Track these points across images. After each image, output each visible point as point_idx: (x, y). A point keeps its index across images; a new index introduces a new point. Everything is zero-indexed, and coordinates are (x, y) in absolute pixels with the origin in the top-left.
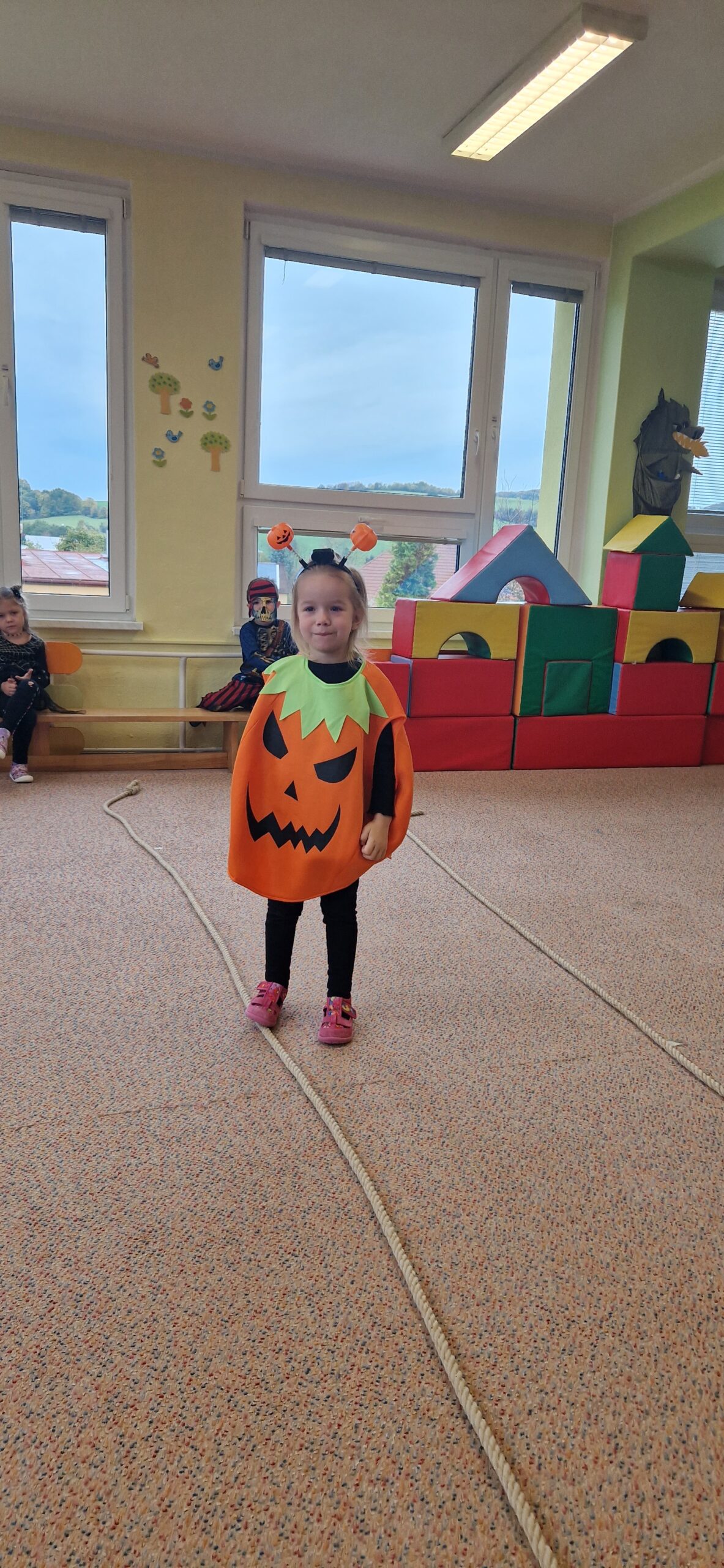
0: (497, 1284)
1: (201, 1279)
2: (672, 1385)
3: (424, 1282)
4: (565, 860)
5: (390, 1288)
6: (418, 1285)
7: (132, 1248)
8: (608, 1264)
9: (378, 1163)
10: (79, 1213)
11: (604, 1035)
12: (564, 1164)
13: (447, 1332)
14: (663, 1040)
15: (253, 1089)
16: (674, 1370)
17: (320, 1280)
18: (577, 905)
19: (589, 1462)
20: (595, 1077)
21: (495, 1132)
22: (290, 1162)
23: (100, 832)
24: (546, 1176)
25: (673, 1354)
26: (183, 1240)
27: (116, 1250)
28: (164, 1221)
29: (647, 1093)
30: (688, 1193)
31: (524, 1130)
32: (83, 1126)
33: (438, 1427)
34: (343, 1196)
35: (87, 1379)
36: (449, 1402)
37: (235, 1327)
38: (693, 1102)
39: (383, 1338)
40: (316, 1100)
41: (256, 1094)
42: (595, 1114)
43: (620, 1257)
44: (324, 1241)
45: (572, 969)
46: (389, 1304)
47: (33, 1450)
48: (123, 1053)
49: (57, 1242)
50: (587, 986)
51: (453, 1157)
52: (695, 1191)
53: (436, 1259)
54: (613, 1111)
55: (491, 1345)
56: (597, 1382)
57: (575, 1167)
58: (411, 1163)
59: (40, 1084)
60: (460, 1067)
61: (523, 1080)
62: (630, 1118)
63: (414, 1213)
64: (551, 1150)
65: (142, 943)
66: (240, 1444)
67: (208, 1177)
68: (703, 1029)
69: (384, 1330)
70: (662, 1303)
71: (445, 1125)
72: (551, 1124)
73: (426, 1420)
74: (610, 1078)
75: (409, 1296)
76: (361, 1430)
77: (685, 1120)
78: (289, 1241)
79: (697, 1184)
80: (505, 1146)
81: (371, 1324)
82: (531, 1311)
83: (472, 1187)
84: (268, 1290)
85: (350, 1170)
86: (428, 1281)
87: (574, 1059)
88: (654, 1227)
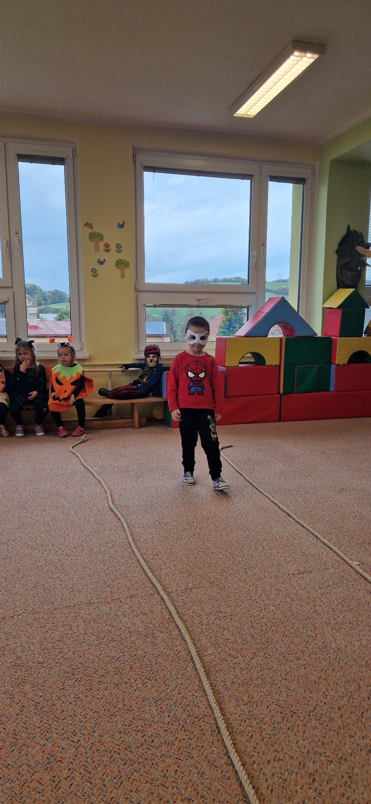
0: (255, 693)
1: (101, 693)
2: (346, 747)
3: (216, 693)
4: (305, 468)
5: (199, 696)
7: (66, 678)
8: (315, 682)
9: (197, 630)
10: (40, 660)
11: (320, 560)
12: (295, 629)
14: (352, 561)
15: (134, 593)
16: (348, 739)
17: (163, 693)
18: (310, 491)
19: (298, 788)
20: (314, 582)
21: (259, 612)
22: (151, 631)
23: (67, 462)
24: (285, 635)
25: (347, 730)
26: (93, 673)
27: (58, 679)
28: (84, 663)
29: (342, 590)
30: (360, 642)
31: (275, 611)
32: (46, 614)
33: (219, 771)
34: (178, 648)
35: (38, 747)
36: (226, 757)
37: (116, 719)
38: (366, 594)
39: (193, 723)
40: (165, 597)
41: (135, 595)
42: (313, 601)
43: (322, 678)
44: (166, 673)
45: (305, 525)
46: (197, 705)
47: (8, 785)
48: (69, 576)
49: (29, 675)
50: (313, 534)
51: (237, 626)
53: (224, 680)
54: (323, 600)
55: (250, 726)
56: (306, 746)
57: (301, 630)
58: (214, 630)
59: (25, 593)
60: (243, 579)
61: (276, 584)
62: (332, 603)
63: (214, 656)
64: (288, 621)
65: (83, 518)
66: (115, 781)
67: (108, 640)
69: (194, 719)
70: (343, 703)
71: (233, 610)
72: (289, 608)
73: (213, 767)
75: (208, 701)
76: (178, 773)
77: (361, 604)
78: (148, 673)
80: (264, 620)
81: (188, 715)
82: (272, 707)
83: (245, 642)
84: (135, 698)
85: (181, 634)
86: (219, 693)
87: (303, 573)
88: (341, 661)
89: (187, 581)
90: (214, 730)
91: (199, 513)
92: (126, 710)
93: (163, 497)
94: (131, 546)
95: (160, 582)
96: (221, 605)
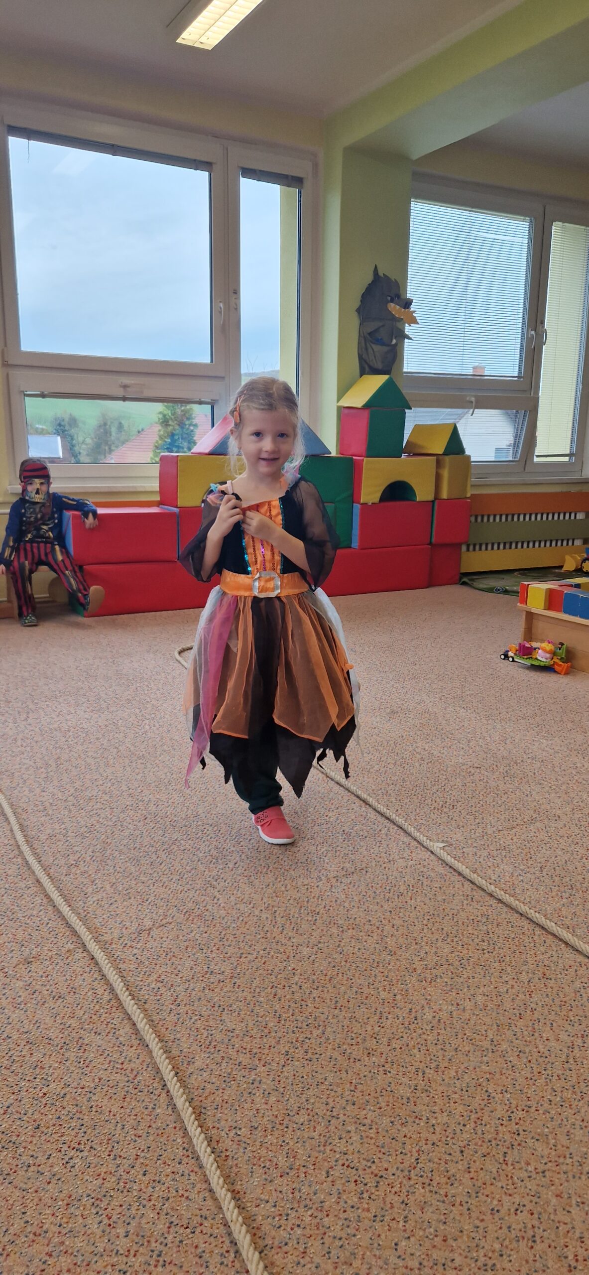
0: (299, 1145)
2: (489, 1238)
3: (221, 1158)
5: (187, 1172)
6: (215, 1165)
8: (408, 1099)
9: (169, 1018)
11: (378, 845)
12: (355, 989)
13: (249, 1221)
14: (432, 844)
15: (34, 952)
16: (488, 1217)
17: (108, 1177)
20: (374, 889)
21: (285, 963)
22: (74, 1033)
24: (339, 1005)
25: (484, 1198)
29: (423, 899)
30: (473, 1001)
31: (313, 957)
34: (133, 1065)
38: (465, 902)
39: (181, 1242)
40: (100, 955)
41: (37, 957)
42: (378, 928)
43: (419, 1088)
44: (112, 1126)
46: (186, 1194)
50: (358, 797)
52: (480, 999)
53: (234, 1125)
54: (395, 922)
55: (299, 1226)
56: (413, 1251)
57: (366, 990)
60: (247, 896)
61: (308, 902)
62: (409, 926)
63: (209, 1073)
64: (340, 975)
68: (463, 827)
69: (182, 1231)
70: (466, 1136)
71: (235, 964)
72: (338, 946)
74: (388, 888)
75: (207, 1181)
77: (460, 923)
78: (73, 1133)
79: (480, 991)
80: (296, 978)
81: (167, 1225)
82: (335, 1173)
83: (266, 1031)
84: (50, 1202)
85: (137, 1032)
86: (226, 1156)
87: (353, 873)
88: (448, 1046)
89: (140, 913)
90: (228, 1252)
91: (151, 774)
92: (31, 1236)
93: (80, 748)
94: (21, 853)
95: (84, 920)
96: (211, 956)
